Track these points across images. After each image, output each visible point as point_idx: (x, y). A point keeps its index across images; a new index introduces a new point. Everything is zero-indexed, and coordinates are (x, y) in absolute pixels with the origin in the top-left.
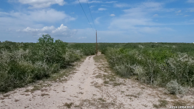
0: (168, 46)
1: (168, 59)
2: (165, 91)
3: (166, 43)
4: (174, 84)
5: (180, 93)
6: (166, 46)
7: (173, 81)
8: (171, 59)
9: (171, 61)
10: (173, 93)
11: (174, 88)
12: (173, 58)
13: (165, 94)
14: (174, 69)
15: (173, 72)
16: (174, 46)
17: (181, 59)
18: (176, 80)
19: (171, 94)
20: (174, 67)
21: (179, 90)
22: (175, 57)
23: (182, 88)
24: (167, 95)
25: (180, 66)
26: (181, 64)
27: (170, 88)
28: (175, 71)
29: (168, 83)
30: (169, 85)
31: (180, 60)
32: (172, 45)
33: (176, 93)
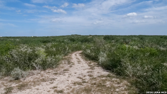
0: (13, 40)
1: (12, 51)
2: (10, 79)
3: (10, 37)
4: (17, 71)
5: (23, 77)
6: (11, 39)
7: (16, 69)
8: (14, 51)
9: (14, 52)
10: (17, 79)
11: (18, 74)
12: (15, 49)
13: (11, 81)
14: (17, 58)
15: (17, 61)
16: (18, 40)
17: (22, 49)
18: (18, 68)
19: (16, 80)
20: (16, 57)
21: (22, 74)
22: (17, 48)
23: (24, 72)
24: (12, 82)
25: (21, 55)
26: (22, 53)
27: (14, 75)
28: (18, 60)
29: (12, 72)
30: (13, 73)
31: (21, 51)
32: (16, 39)
33: (20, 78)
